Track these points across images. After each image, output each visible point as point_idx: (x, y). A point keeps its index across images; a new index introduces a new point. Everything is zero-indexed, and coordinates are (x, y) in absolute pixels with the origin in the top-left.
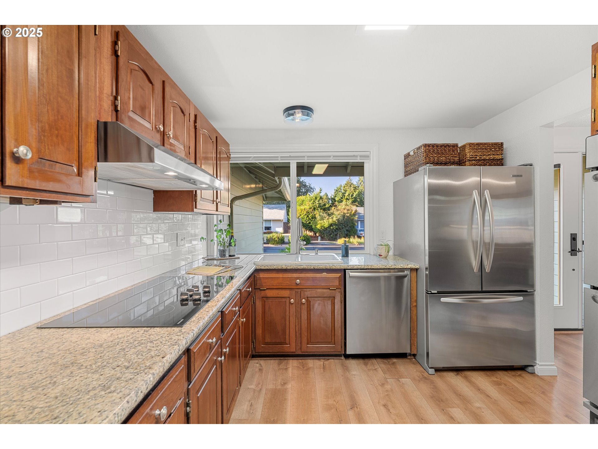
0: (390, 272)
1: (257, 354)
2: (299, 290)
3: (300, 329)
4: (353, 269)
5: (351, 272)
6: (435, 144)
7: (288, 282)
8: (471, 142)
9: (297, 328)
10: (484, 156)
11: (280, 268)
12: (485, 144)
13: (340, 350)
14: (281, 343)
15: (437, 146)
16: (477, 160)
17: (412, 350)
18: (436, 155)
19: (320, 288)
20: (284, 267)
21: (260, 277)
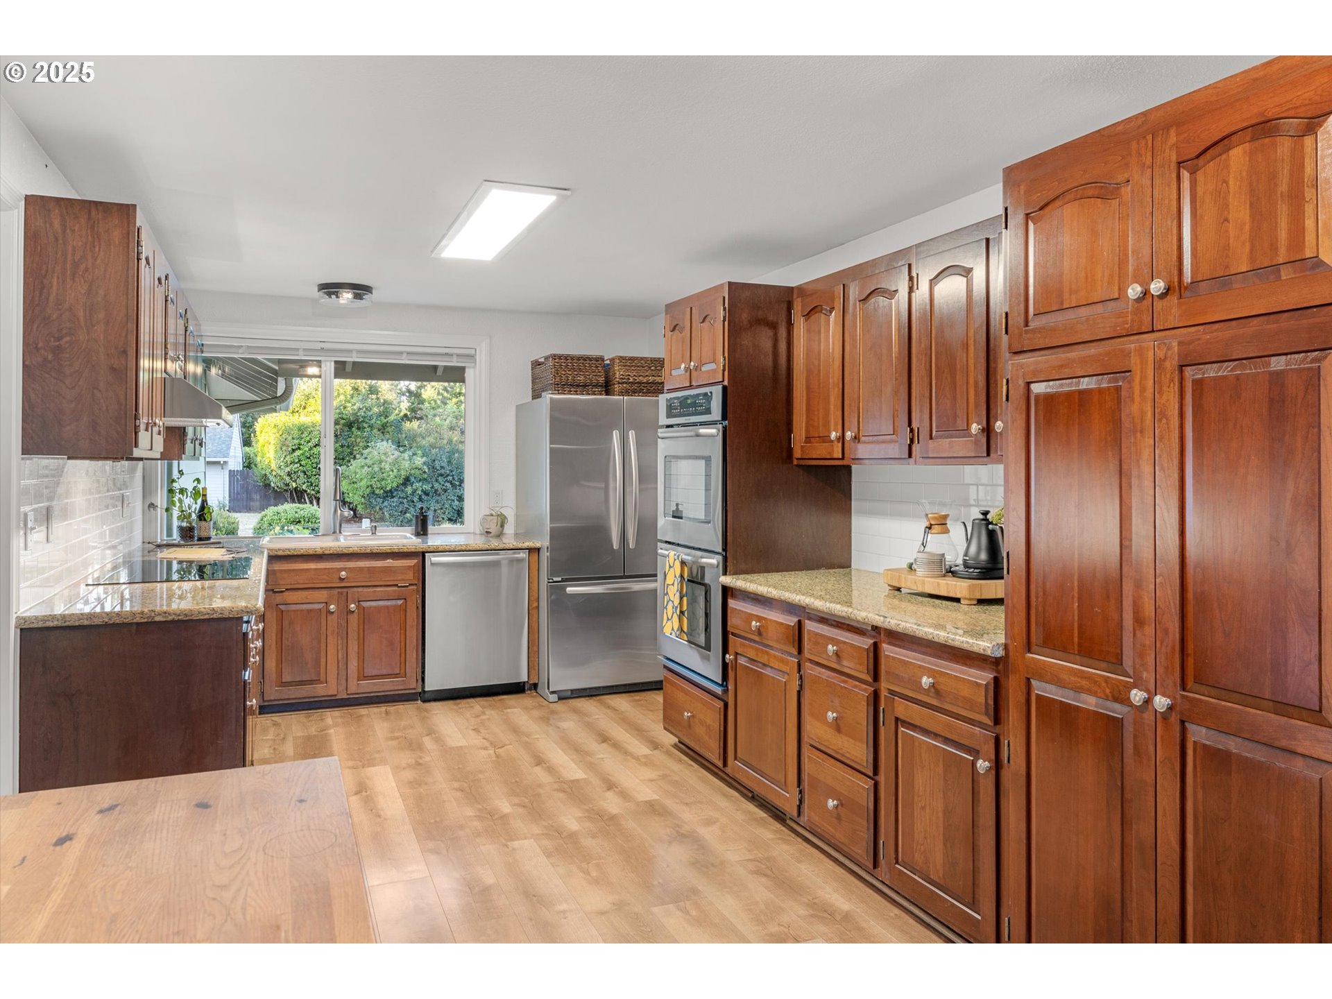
0: (498, 554)
1: (266, 704)
2: (345, 590)
3: (345, 655)
4: (436, 551)
5: (434, 556)
6: (568, 355)
7: (325, 577)
8: (622, 355)
9: (340, 655)
10: (641, 378)
11: (311, 552)
12: (642, 359)
13: (414, 685)
14: (311, 682)
15: (572, 358)
16: (630, 383)
17: (531, 677)
18: (570, 373)
19: (381, 586)
20: (320, 552)
21: (274, 570)
